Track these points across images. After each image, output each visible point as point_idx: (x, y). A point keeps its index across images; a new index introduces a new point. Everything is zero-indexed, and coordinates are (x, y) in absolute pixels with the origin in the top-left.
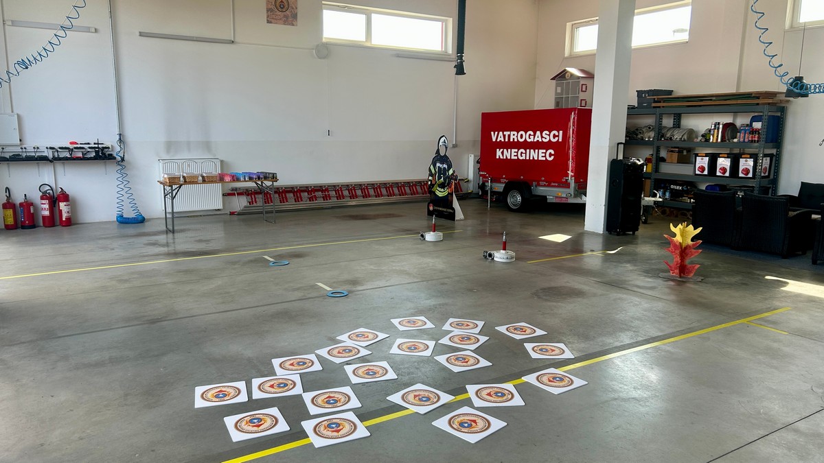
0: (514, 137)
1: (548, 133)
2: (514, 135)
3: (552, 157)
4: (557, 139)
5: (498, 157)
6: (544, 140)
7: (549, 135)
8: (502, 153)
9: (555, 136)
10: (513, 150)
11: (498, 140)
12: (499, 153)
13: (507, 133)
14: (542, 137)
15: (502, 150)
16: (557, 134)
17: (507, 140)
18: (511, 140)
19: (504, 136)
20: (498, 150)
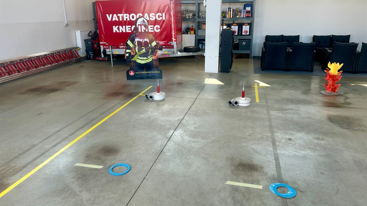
0: (127, 17)
1: (154, 14)
2: (126, 16)
3: (159, 30)
4: (161, 18)
5: (114, 31)
6: (151, 19)
7: (155, 16)
8: (118, 29)
9: (159, 17)
10: (127, 27)
11: (113, 20)
12: (115, 29)
13: (120, 15)
14: (149, 17)
15: (117, 27)
16: (161, 15)
17: (121, 20)
18: (125, 20)
19: (118, 17)
20: (114, 27)
